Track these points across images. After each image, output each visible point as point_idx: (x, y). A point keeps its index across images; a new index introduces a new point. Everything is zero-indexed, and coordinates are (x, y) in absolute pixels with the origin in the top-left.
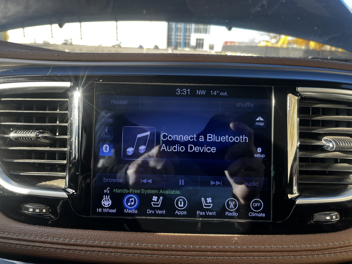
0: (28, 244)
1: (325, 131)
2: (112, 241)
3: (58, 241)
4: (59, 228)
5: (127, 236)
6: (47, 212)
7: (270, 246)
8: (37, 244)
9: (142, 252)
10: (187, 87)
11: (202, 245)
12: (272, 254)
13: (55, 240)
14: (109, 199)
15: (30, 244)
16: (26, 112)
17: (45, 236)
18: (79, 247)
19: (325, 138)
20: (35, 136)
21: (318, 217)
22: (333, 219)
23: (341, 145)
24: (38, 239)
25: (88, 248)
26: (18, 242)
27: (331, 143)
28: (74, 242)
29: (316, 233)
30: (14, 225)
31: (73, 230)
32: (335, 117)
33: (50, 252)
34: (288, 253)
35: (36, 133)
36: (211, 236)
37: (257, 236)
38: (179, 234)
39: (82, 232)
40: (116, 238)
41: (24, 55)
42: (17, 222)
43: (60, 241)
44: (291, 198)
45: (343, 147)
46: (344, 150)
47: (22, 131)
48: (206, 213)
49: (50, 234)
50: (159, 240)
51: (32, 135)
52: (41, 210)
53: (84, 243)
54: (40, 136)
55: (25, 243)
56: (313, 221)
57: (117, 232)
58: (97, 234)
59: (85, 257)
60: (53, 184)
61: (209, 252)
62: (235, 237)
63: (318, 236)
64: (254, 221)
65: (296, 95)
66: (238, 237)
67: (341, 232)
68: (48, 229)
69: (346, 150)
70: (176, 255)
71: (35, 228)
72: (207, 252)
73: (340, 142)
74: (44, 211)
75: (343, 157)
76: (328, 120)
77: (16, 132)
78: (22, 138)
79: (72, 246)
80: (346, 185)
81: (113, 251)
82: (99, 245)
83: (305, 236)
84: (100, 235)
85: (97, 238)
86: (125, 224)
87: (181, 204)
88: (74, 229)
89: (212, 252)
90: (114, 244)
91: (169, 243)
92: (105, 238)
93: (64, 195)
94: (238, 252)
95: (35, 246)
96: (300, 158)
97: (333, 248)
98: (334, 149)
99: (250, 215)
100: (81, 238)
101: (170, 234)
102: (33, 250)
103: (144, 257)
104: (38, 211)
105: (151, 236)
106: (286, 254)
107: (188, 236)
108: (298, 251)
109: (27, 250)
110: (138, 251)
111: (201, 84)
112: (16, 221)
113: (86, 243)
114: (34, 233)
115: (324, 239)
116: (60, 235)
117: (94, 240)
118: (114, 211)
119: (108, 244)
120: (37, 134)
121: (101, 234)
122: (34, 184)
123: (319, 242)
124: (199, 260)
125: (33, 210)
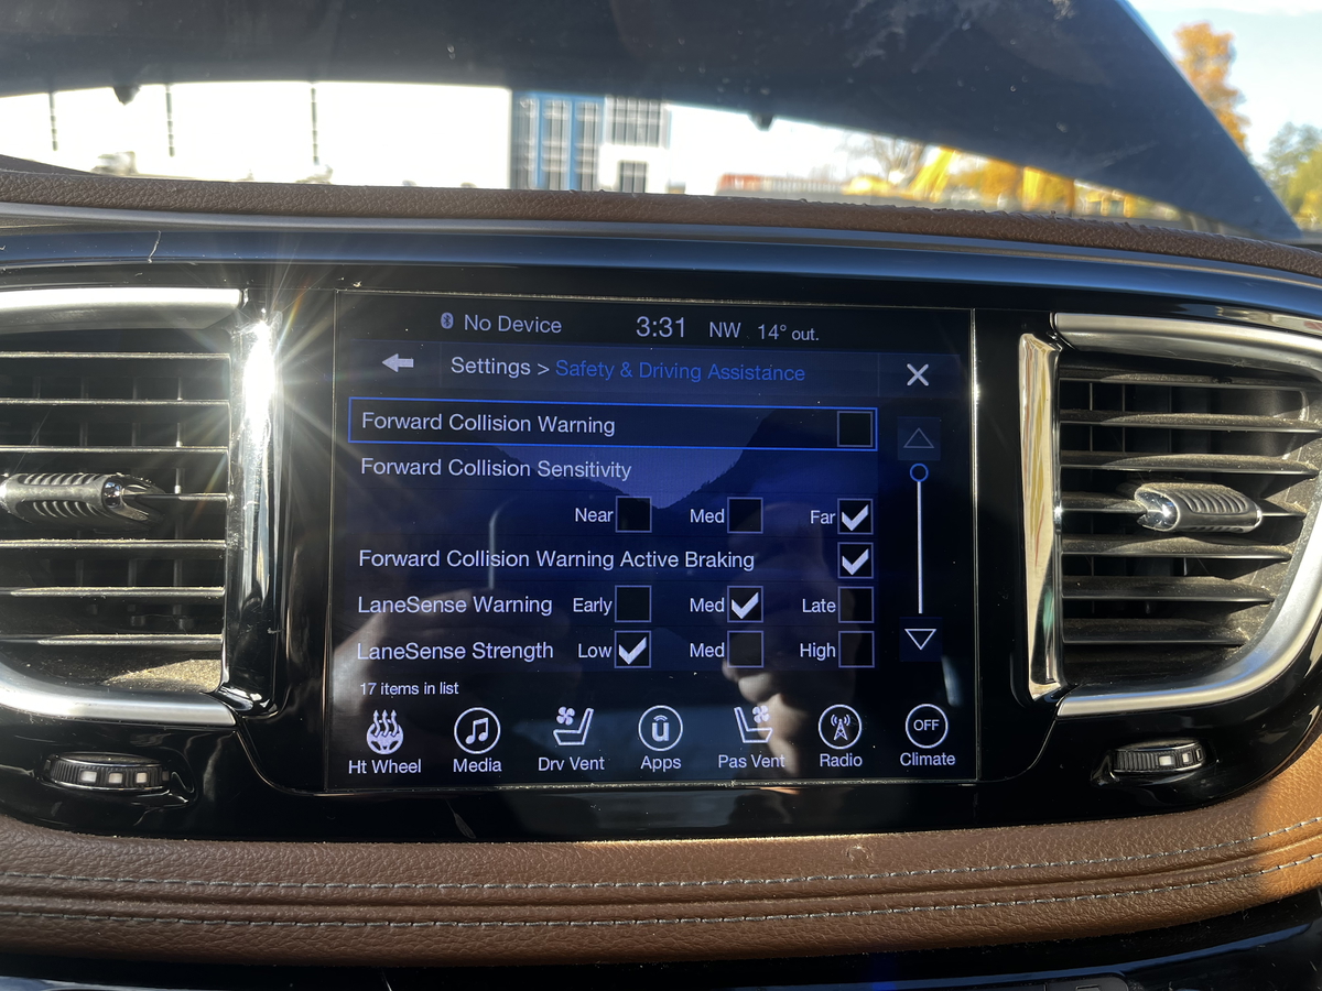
0: (82, 907)
1: (1145, 465)
2: (410, 879)
3: (200, 888)
4: (203, 843)
5: (466, 859)
6: (153, 783)
7: (975, 864)
8: (120, 906)
9: (526, 911)
10: (674, 312)
11: (741, 877)
12: (983, 893)
13: (189, 887)
14: (395, 725)
15: (91, 907)
16: (59, 405)
17: (147, 872)
18: (285, 908)
19: (1145, 488)
20: (99, 494)
21: (1134, 759)
22: (1184, 765)
23: (1200, 509)
24: (122, 885)
25: (321, 908)
26: (37, 902)
27: (1164, 506)
28: (266, 889)
29: (1127, 817)
30: (21, 838)
31: (260, 845)
32: (1174, 418)
33: (172, 932)
34: (1037, 889)
35: (103, 481)
36: (771, 844)
37: (932, 836)
38: (658, 842)
39: (292, 851)
40: (427, 868)
41: (46, 188)
42: (31, 827)
43: (211, 888)
44: (1042, 699)
45: (1206, 516)
46: (1208, 527)
47: (45, 477)
48: (750, 762)
49: (168, 866)
50: (586, 867)
51: (88, 489)
52: (129, 778)
53: (304, 891)
54: (117, 494)
55: (68, 904)
56: (1115, 774)
57: (427, 845)
58: (350, 857)
59: (312, 944)
60: (167, 676)
61: (768, 898)
62: (856, 842)
63: (1135, 825)
64: (920, 781)
65: (1048, 340)
66: (865, 843)
67: (1211, 810)
68: (157, 846)
69: (1216, 527)
70: (653, 917)
71: (108, 845)
72: (761, 898)
73: (1195, 501)
74: (141, 778)
75: (1204, 552)
76: (1153, 425)
77: (21, 481)
78: (44, 504)
79: (259, 907)
80: (1221, 648)
81: (417, 917)
82: (363, 895)
83: (1093, 828)
84: (363, 858)
85: (352, 870)
86: (456, 816)
87: (660, 733)
88: (262, 844)
89: (778, 898)
90: (419, 889)
91: (623, 875)
92: (385, 869)
93: (220, 714)
94: (869, 894)
95: (110, 914)
96: (1065, 558)
97: (1190, 866)
98: (1174, 526)
99: (906, 762)
100: (291, 875)
101: (623, 842)
102: (102, 928)
103: (532, 929)
104: (116, 779)
105: (555, 855)
106: (1032, 891)
107: (690, 848)
108: (1071, 879)
109: (80, 929)
110: (512, 911)
111: (725, 299)
112: (27, 822)
113: (312, 891)
114: (104, 866)
115: (1155, 833)
116: (206, 867)
117: (342, 880)
118: (415, 767)
119: (397, 889)
120: (108, 486)
121: (369, 855)
122: (92, 680)
123: (1140, 844)
124: (733, 930)
125: (98, 778)
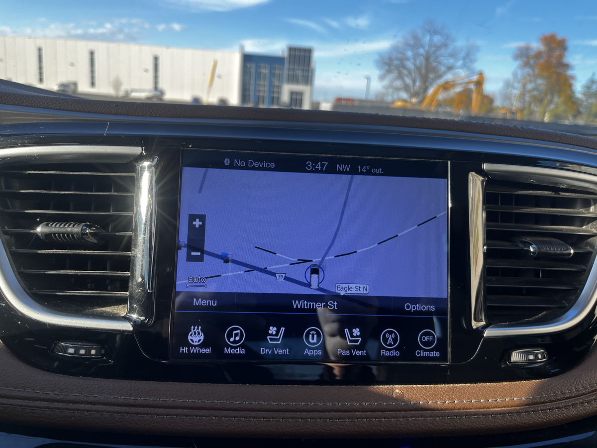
0: (66, 407)
2: (205, 398)
3: (117, 400)
5: (229, 391)
6: (98, 354)
8: (82, 406)
9: (254, 414)
11: (346, 402)
13: (112, 399)
15: (70, 407)
17: (94, 392)
18: (152, 409)
20: (80, 231)
21: (517, 356)
22: (539, 359)
24: (84, 397)
25: (168, 410)
26: (47, 404)
28: (144, 401)
30: (41, 377)
31: (142, 382)
33: (104, 418)
35: (82, 226)
36: (360, 388)
37: (430, 387)
39: (155, 385)
40: (212, 394)
42: (45, 372)
43: (121, 400)
44: (477, 329)
47: (57, 224)
48: (351, 352)
49: (103, 390)
50: (280, 396)
51: (76, 229)
52: (88, 351)
53: (160, 402)
55: (60, 405)
56: (509, 362)
57: (213, 384)
58: (180, 388)
59: (163, 425)
61: (358, 411)
62: (396, 388)
64: (424, 363)
65: (481, 175)
66: (401, 389)
68: (99, 381)
70: (309, 418)
71: (78, 380)
74: (93, 352)
75: (548, 267)
76: (526, 212)
77: (47, 225)
78: (57, 235)
79: (141, 408)
81: (208, 415)
82: (185, 405)
84: (185, 389)
85: (181, 394)
86: (225, 372)
87: (313, 339)
89: (362, 411)
90: (209, 403)
91: (296, 400)
92: (195, 394)
93: (128, 327)
94: (401, 411)
95: (78, 410)
96: (487, 269)
97: (541, 403)
99: (418, 354)
100: (155, 395)
101: (296, 386)
102: (74, 416)
103: (257, 422)
104: (82, 352)
105: (267, 390)
107: (325, 389)
109: (65, 416)
110: (248, 414)
111: (344, 155)
113: (164, 402)
114: (76, 389)
116: (120, 391)
117: (176, 398)
118: (208, 351)
119: (199, 403)
120: (84, 228)
121: (188, 388)
124: (343, 425)
125: (75, 351)
